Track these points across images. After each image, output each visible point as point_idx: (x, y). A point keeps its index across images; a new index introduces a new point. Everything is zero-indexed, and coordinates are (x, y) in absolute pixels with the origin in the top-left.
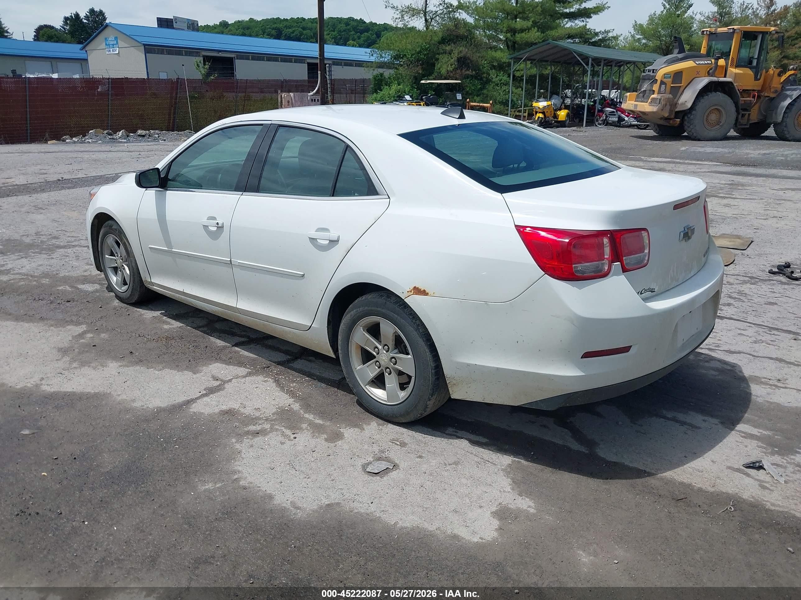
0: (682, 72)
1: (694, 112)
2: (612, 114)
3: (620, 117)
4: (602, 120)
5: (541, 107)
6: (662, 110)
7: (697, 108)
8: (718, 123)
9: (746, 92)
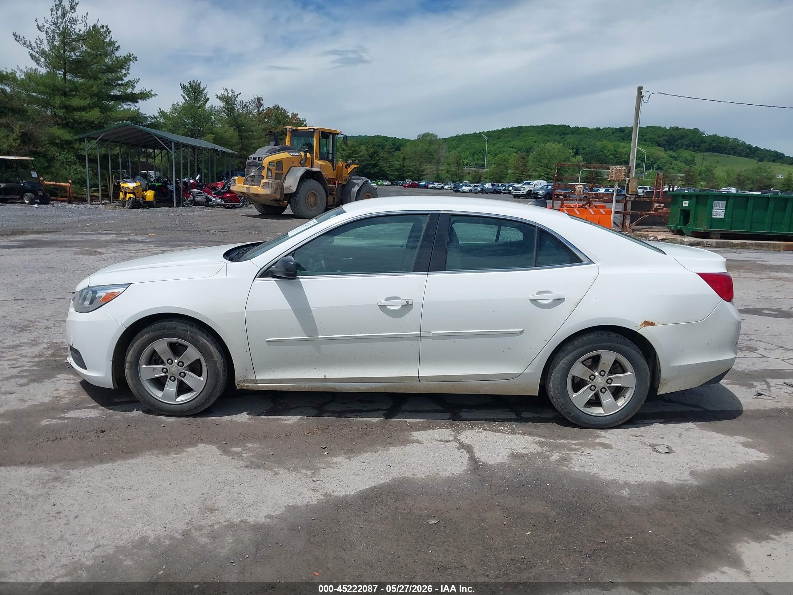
0: (281, 161)
1: (298, 195)
2: (199, 194)
3: (207, 198)
4: (190, 201)
5: (131, 188)
6: (275, 193)
7: (300, 192)
8: (315, 204)
9: (330, 180)
